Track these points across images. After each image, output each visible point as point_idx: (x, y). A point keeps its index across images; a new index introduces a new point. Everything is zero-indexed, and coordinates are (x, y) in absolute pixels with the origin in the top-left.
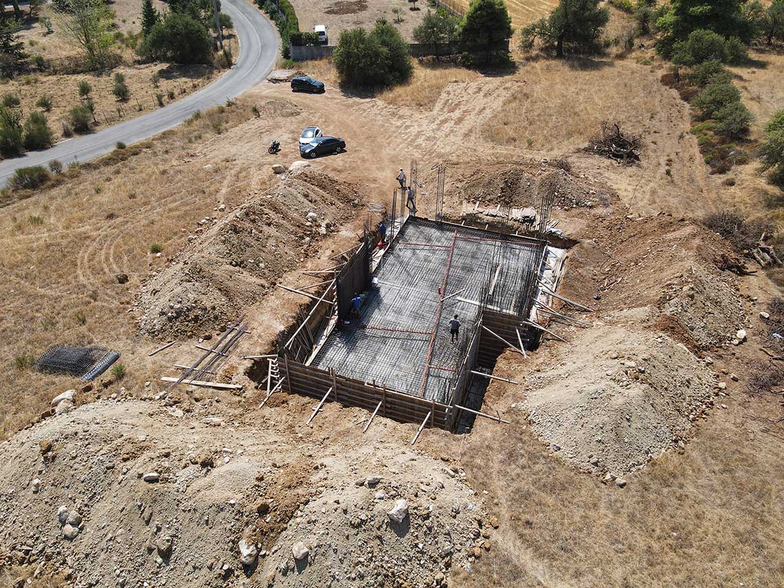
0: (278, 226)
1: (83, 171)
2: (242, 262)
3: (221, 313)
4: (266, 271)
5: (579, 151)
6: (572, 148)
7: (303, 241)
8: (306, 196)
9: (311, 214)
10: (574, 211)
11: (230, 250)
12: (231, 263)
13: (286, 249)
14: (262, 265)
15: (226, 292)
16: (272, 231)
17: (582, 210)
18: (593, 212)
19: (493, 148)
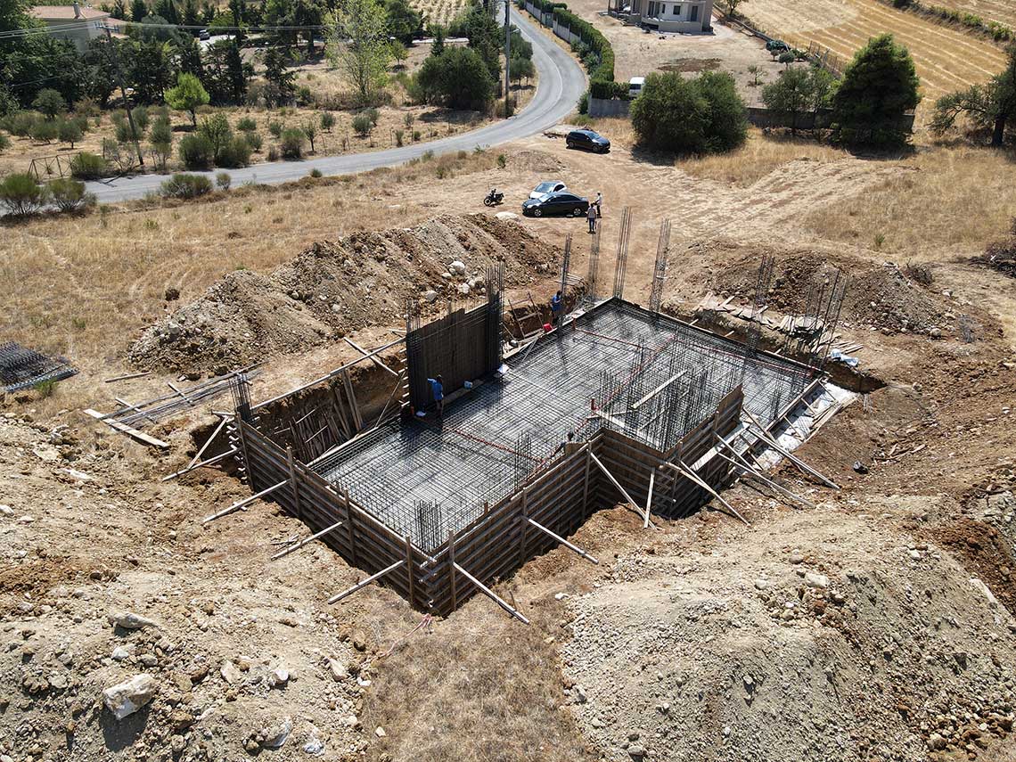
0: (393, 265)
1: (254, 192)
2: (308, 297)
3: (232, 350)
4: (340, 317)
5: (961, 260)
6: (950, 256)
7: (422, 293)
8: (462, 239)
9: (456, 263)
10: (899, 338)
11: (299, 277)
12: (290, 294)
13: (389, 297)
14: (336, 307)
15: (257, 326)
16: (381, 269)
17: (916, 338)
18: (937, 344)
19: (814, 240)
